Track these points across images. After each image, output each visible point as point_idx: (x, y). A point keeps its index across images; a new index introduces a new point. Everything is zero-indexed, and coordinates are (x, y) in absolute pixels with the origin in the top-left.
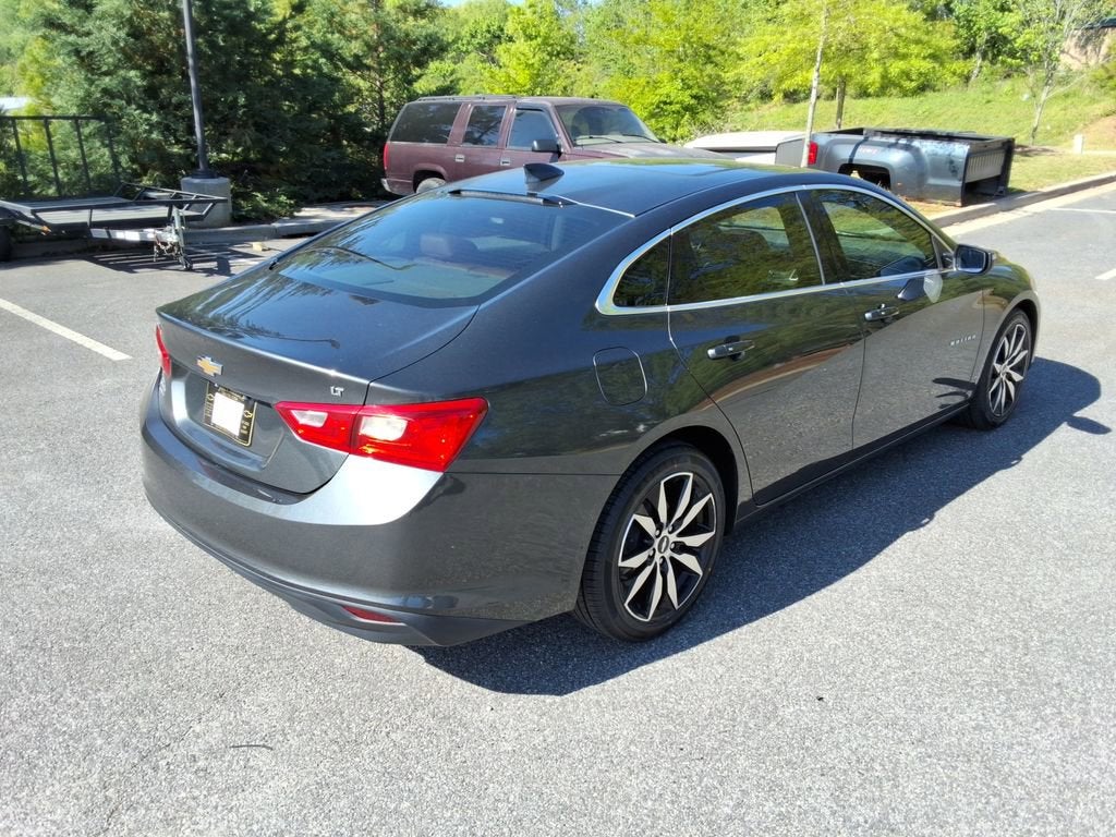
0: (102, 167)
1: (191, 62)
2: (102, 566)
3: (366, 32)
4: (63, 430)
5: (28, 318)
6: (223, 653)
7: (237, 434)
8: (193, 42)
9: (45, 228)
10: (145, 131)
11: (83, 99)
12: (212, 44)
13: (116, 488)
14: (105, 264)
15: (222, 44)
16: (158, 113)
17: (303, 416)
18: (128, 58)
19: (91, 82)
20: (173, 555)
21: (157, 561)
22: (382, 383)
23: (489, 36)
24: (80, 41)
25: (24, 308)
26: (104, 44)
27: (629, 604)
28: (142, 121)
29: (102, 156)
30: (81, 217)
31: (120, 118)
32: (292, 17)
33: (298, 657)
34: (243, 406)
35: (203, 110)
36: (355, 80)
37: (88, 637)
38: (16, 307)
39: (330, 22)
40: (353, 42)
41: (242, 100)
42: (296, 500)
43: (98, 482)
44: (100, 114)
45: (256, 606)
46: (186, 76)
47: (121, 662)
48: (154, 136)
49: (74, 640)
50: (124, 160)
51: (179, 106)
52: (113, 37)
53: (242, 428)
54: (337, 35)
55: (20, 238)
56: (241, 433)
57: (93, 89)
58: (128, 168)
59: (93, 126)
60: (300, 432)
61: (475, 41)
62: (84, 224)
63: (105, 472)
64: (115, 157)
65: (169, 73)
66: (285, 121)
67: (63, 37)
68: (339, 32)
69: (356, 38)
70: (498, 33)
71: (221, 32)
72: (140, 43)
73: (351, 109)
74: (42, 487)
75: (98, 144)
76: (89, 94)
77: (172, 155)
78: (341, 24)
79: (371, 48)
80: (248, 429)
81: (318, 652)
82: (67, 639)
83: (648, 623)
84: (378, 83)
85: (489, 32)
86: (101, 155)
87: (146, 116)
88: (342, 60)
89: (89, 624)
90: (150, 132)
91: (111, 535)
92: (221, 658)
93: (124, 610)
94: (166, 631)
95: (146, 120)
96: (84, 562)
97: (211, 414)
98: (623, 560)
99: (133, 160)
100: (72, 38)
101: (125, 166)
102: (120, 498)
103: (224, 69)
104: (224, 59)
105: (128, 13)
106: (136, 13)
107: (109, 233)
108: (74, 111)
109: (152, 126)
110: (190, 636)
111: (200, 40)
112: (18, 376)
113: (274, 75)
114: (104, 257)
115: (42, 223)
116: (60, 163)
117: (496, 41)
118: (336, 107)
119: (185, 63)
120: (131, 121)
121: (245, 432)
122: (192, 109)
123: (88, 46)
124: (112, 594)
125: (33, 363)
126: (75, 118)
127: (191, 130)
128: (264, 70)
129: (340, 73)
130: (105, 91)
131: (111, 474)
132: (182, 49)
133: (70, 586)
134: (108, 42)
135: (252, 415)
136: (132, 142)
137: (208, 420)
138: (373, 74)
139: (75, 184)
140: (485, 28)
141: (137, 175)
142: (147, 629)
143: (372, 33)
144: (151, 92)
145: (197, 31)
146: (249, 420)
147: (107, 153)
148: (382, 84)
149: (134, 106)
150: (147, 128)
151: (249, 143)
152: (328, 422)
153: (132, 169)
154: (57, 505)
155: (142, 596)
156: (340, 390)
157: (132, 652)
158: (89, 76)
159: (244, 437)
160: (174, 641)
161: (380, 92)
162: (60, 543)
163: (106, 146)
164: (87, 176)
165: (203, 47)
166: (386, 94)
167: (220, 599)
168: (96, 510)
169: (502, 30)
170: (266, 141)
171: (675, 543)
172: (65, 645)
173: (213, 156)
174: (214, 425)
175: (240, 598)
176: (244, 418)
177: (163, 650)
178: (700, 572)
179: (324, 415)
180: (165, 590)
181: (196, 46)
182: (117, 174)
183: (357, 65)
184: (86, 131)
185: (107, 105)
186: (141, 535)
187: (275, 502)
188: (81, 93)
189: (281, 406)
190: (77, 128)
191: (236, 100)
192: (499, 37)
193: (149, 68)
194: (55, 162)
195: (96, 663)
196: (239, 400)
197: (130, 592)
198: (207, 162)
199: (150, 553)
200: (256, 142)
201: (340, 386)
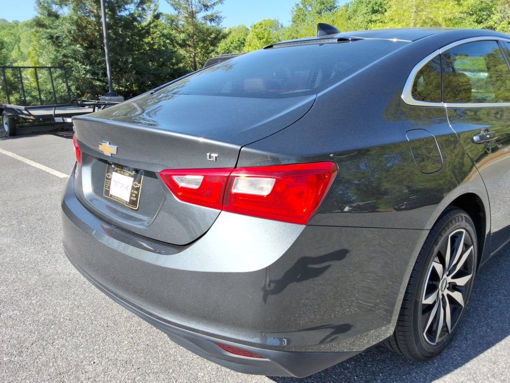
0: (62, 92)
1: (105, 41)
2: (38, 298)
3: (188, 29)
4: (27, 213)
5: (19, 159)
6: (116, 367)
7: (128, 200)
8: (106, 32)
9: (32, 117)
10: (84, 74)
11: (54, 59)
12: (116, 33)
13: (53, 246)
14: (62, 136)
15: (121, 33)
16: (90, 66)
17: (182, 181)
18: (75, 41)
19: (58, 51)
20: (85, 291)
21: (74, 294)
22: (251, 148)
23: (239, 43)
24: (52, 31)
25: (18, 155)
26: (64, 32)
27: (426, 334)
28: (81, 70)
29: (63, 87)
30: (50, 112)
31: (72, 68)
32: (154, 21)
33: (171, 371)
34: (132, 179)
35: (111, 65)
36: (182, 52)
37: (22, 352)
38: (14, 154)
39: (171, 24)
40: (182, 34)
41: (130, 60)
42: (177, 251)
43: (43, 243)
44: (62, 67)
45: (139, 328)
46: (103, 49)
47: (43, 374)
48: (88, 76)
49: (12, 354)
50: (73, 88)
51: (100, 63)
52: (68, 29)
53: (131, 196)
54: (174, 31)
55: (21, 124)
56: (130, 200)
57: (58, 54)
58: (75, 92)
59: (59, 72)
60: (180, 194)
61: (233, 45)
62: (51, 115)
63: (48, 237)
64: (69, 88)
65: (95, 47)
66: (150, 70)
67: (45, 30)
68: (175, 29)
69: (183, 32)
70: (243, 41)
71: (120, 27)
72: (81, 32)
73: (181, 65)
74: (9, 246)
75: (61, 81)
76: (56, 57)
77: (97, 86)
78: (176, 25)
79: (190, 36)
80: (137, 196)
81: (185, 367)
82: (7, 354)
83: (435, 346)
84: (193, 54)
85: (239, 41)
86: (61, 86)
87: (83, 66)
88: (177, 43)
89: (25, 341)
90: (85, 74)
91: (47, 276)
92: (114, 371)
93: (48, 330)
94: (77, 347)
95: (84, 68)
96: (27, 295)
97: (109, 188)
98: (425, 299)
99: (77, 89)
100: (49, 30)
101: (73, 91)
102: (55, 253)
103: (121, 45)
104: (121, 40)
105: (75, 18)
106: (80, 18)
107: (63, 119)
108: (49, 65)
109: (87, 72)
110: (93, 352)
111: (110, 31)
112: (8, 186)
113: (145, 50)
114: (62, 133)
115: (30, 115)
116: (43, 91)
117: (242, 45)
118: (173, 64)
119: (102, 43)
120: (76, 69)
121: (135, 199)
122: (106, 64)
123: (56, 33)
124: (42, 318)
125: (17, 180)
126: (50, 68)
127: (105, 75)
128: (140, 47)
129: (176, 49)
130: (65, 56)
131: (51, 238)
132: (101, 35)
133: (15, 312)
134: (66, 31)
135: (140, 186)
136: (77, 80)
137: (107, 192)
138: (191, 49)
139: (50, 101)
140: (237, 39)
141: (79, 96)
142: (63, 346)
143: (191, 29)
144: (87, 56)
145: (109, 27)
146: (137, 189)
147: (65, 85)
148: (195, 54)
149: (78, 62)
150: (85, 72)
151: (133, 80)
152: (204, 183)
153: (77, 93)
154: (16, 257)
155: (62, 320)
156: (214, 155)
157: (51, 364)
158: (57, 48)
159: (133, 203)
160: (82, 356)
161: (194, 58)
162: (14, 282)
163: (64, 82)
164: (55, 97)
165: (111, 34)
166: (197, 59)
167: (115, 323)
168: (39, 260)
169: (245, 40)
170: (141, 80)
171: (449, 283)
172: (5, 359)
173: (116, 87)
174: (111, 196)
175: (128, 322)
176: (133, 188)
177: (73, 363)
178: (463, 305)
179: (200, 178)
180: (78, 315)
181: (108, 34)
182: (70, 96)
183: (183, 45)
184: (55, 75)
185: (65, 62)
186: (65, 276)
187: (158, 253)
188: (53, 56)
189: (164, 173)
190: (51, 73)
191: (127, 59)
192: (243, 43)
193: (86, 45)
194: (40, 91)
195: (25, 374)
196: (130, 176)
197: (55, 317)
198: (113, 90)
199: (70, 288)
200: (136, 80)
201: (215, 152)
